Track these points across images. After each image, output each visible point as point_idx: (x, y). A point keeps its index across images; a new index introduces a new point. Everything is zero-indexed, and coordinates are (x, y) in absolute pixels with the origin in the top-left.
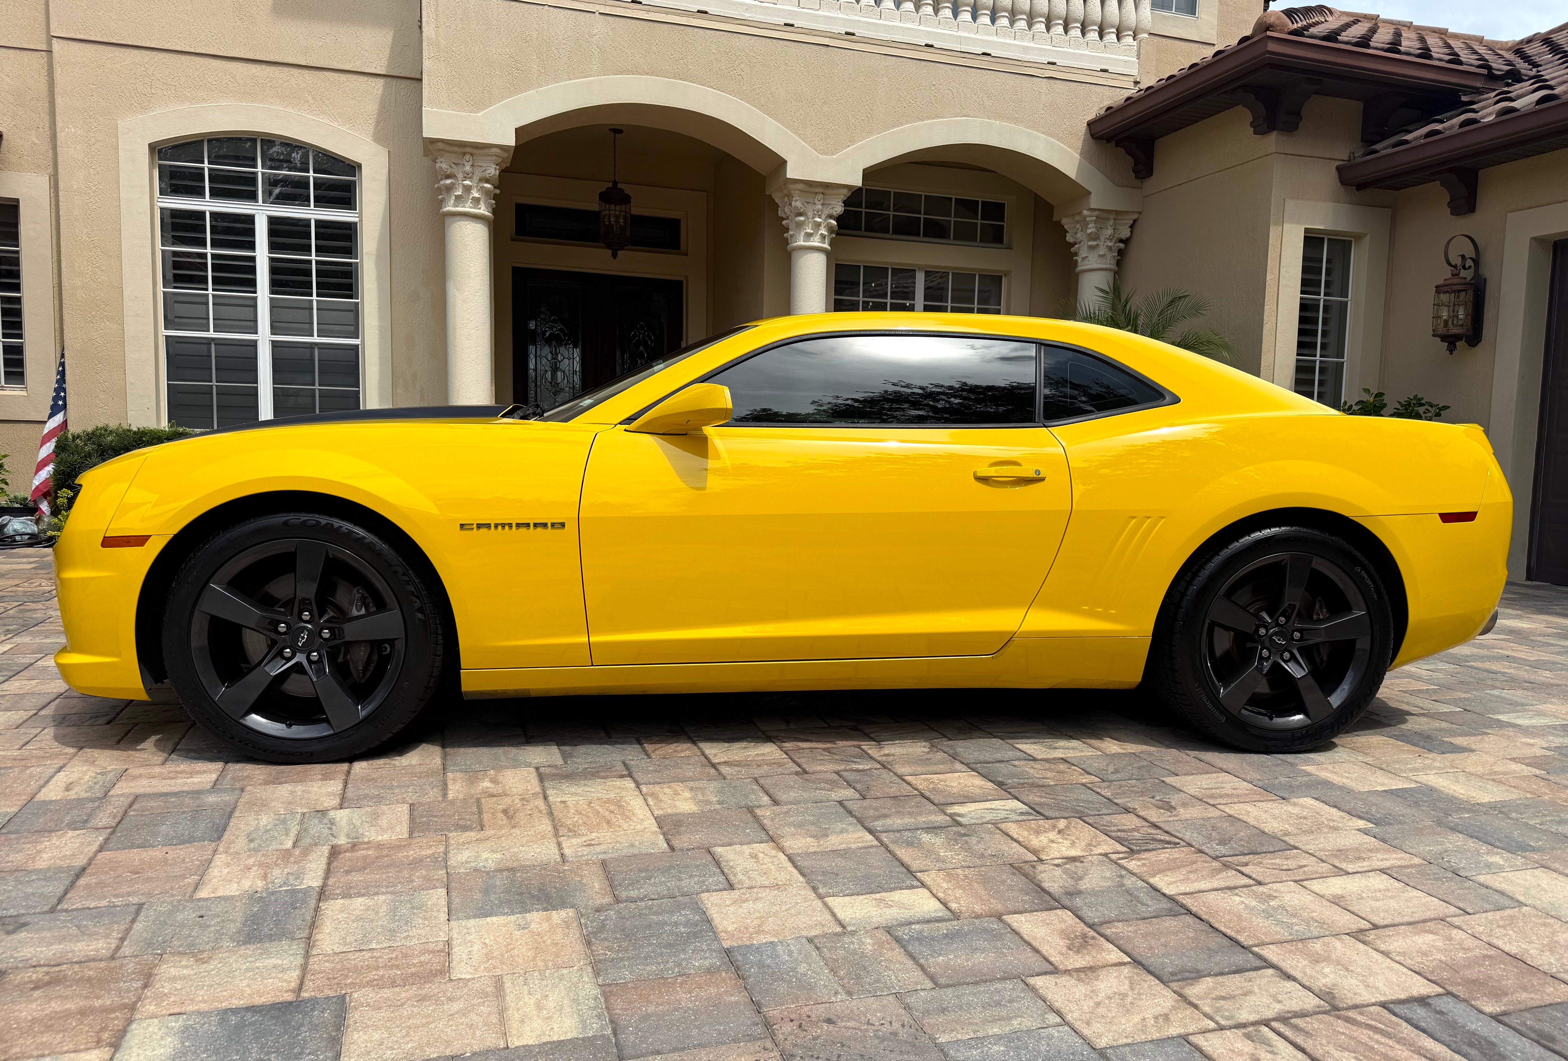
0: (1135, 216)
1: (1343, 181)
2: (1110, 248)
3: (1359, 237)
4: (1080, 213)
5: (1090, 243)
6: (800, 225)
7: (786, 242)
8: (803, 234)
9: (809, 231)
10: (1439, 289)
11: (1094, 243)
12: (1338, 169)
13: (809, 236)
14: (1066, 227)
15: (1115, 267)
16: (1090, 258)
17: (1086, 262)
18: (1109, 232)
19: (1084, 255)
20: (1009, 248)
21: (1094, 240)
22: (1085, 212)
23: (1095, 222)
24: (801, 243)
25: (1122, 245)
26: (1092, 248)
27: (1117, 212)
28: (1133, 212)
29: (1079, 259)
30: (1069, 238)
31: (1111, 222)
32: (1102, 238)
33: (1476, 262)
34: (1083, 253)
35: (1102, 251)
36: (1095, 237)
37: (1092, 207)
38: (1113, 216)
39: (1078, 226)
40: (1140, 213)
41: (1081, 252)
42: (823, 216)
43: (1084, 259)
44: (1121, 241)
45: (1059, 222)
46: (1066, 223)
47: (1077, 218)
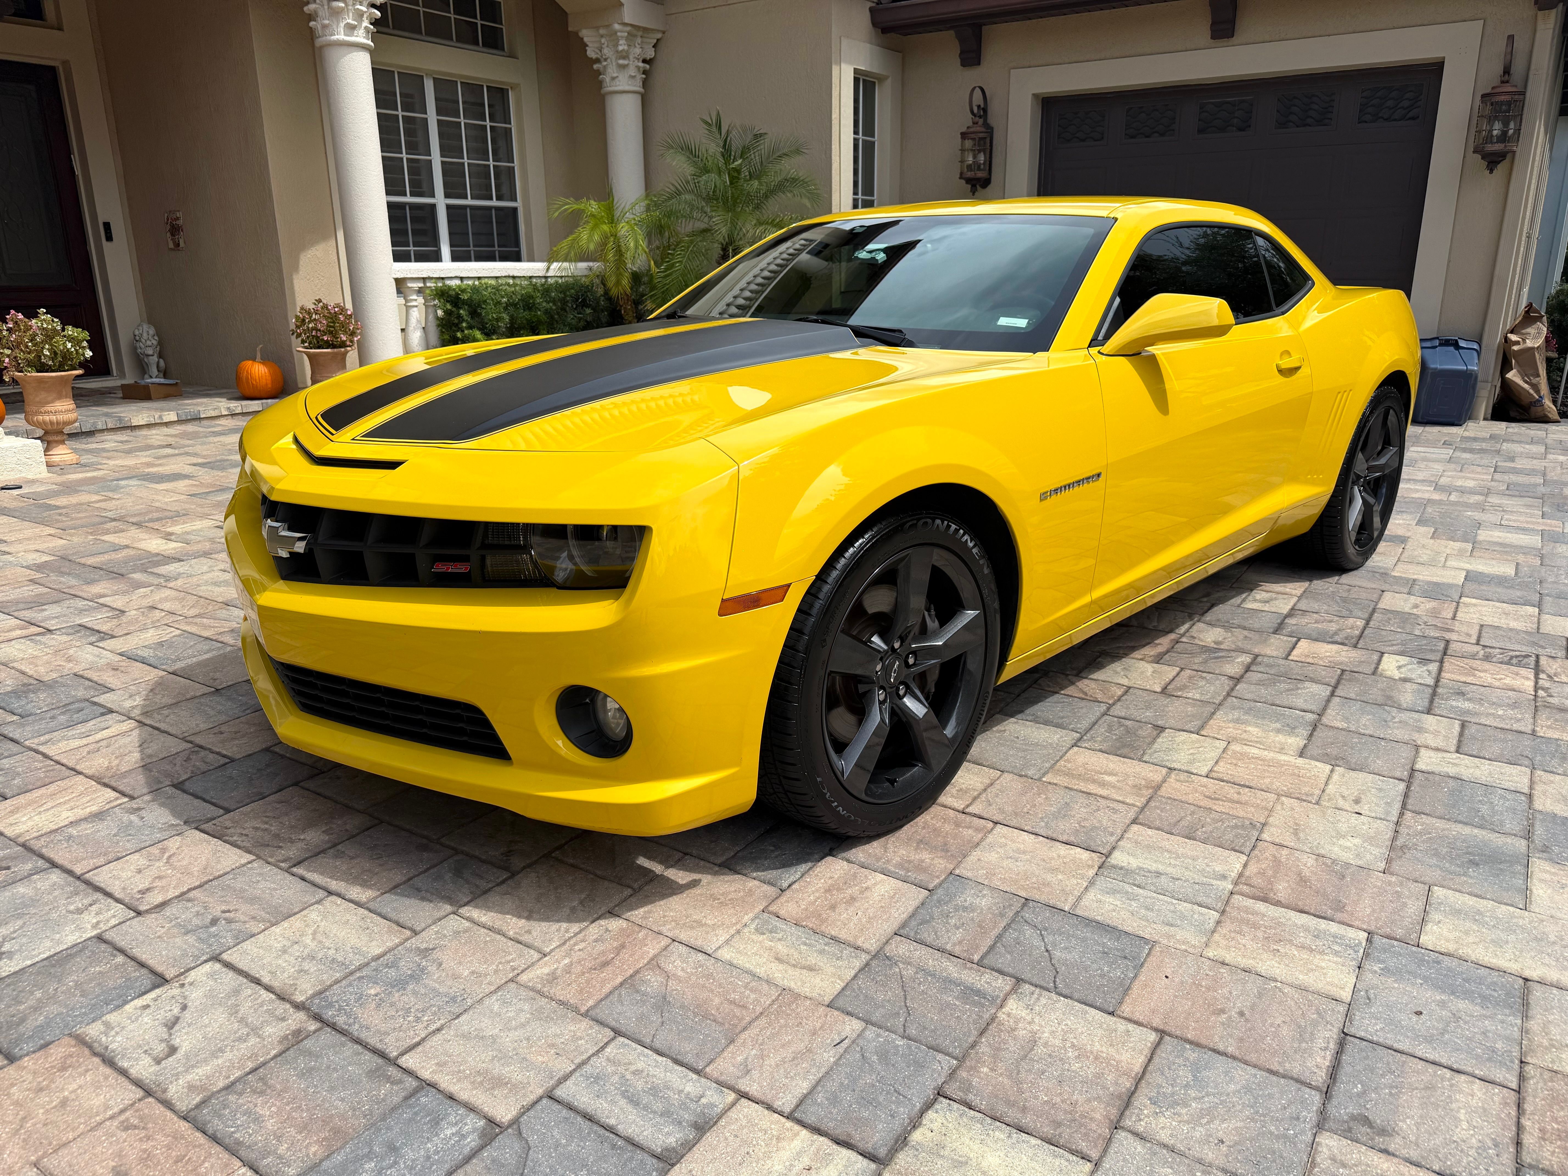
0: (659, 36)
1: (874, 23)
2: (638, 67)
3: (881, 79)
4: (607, 26)
5: (621, 62)
6: (337, 14)
7: (312, 35)
8: (342, 25)
9: (350, 21)
10: (964, 135)
11: (625, 62)
12: (871, 10)
13: (351, 28)
14: (585, 39)
15: (642, 90)
16: (620, 78)
17: (617, 82)
18: (638, 51)
19: (615, 75)
20: (512, 55)
21: (624, 58)
22: (617, 26)
23: (627, 39)
24: (341, 36)
25: (648, 66)
26: (623, 67)
27: (645, 30)
28: (658, 31)
29: (607, 79)
30: (591, 53)
31: (639, 40)
32: (631, 57)
33: (985, 110)
34: (612, 71)
35: (632, 71)
36: (624, 56)
37: (626, 21)
38: (640, 33)
39: (603, 40)
40: (664, 33)
41: (609, 70)
42: (365, 3)
43: (613, 79)
44: (644, 61)
45: (576, 34)
46: (587, 35)
47: (602, 31)
